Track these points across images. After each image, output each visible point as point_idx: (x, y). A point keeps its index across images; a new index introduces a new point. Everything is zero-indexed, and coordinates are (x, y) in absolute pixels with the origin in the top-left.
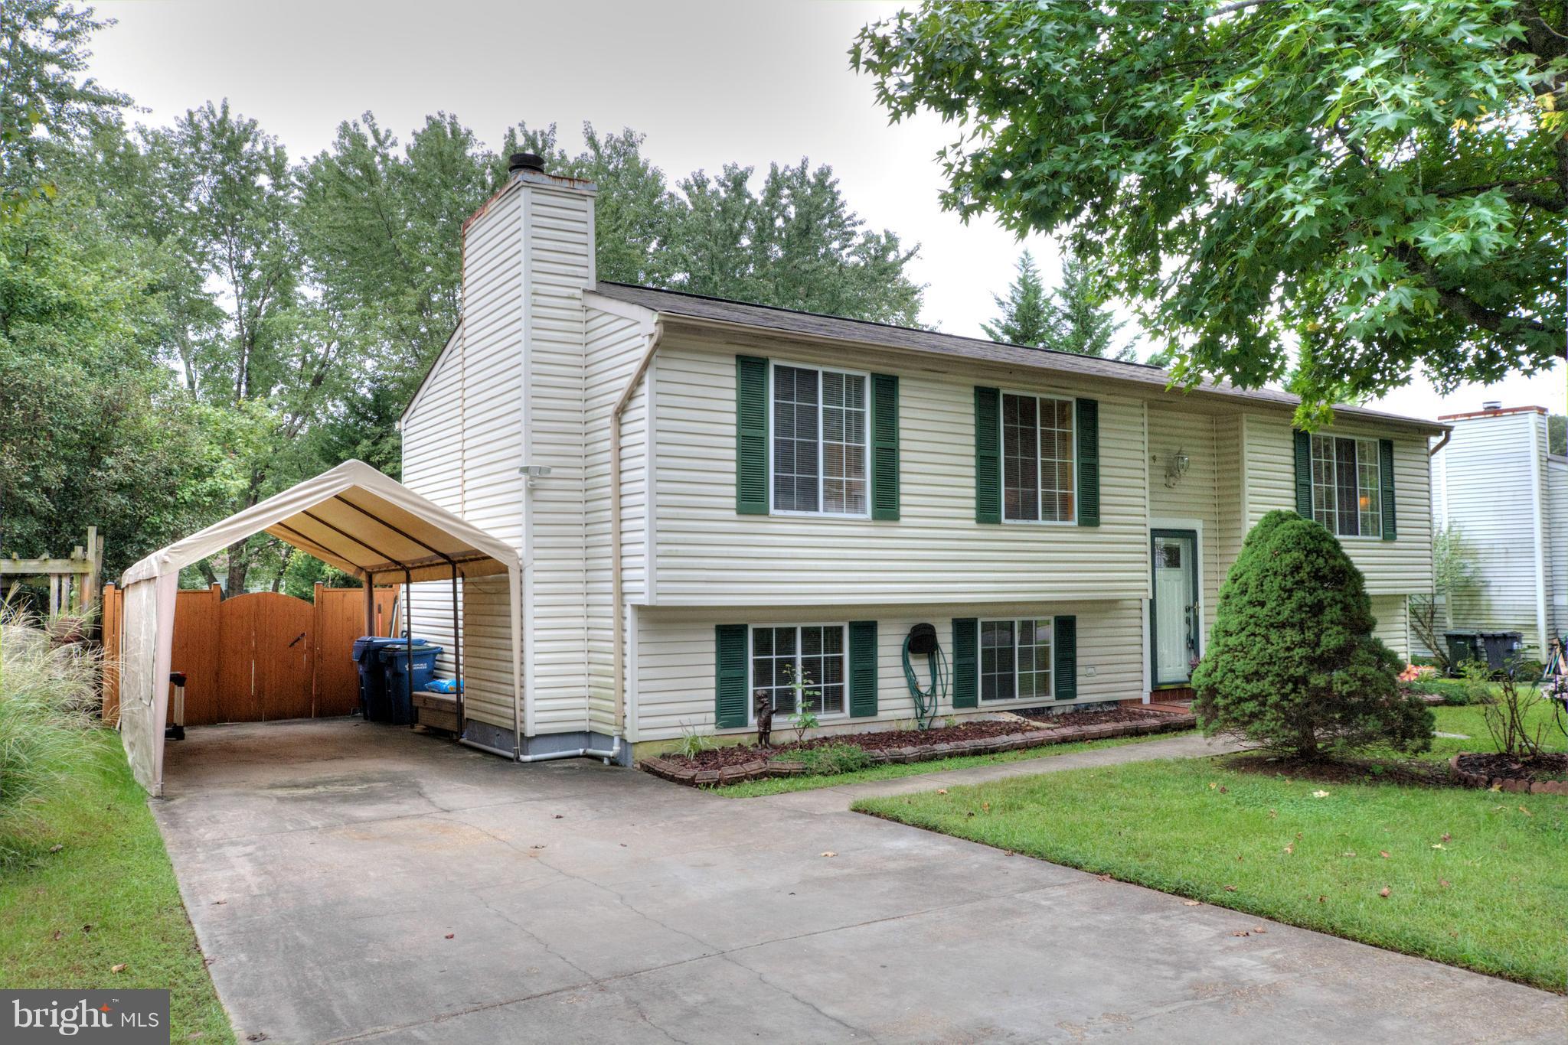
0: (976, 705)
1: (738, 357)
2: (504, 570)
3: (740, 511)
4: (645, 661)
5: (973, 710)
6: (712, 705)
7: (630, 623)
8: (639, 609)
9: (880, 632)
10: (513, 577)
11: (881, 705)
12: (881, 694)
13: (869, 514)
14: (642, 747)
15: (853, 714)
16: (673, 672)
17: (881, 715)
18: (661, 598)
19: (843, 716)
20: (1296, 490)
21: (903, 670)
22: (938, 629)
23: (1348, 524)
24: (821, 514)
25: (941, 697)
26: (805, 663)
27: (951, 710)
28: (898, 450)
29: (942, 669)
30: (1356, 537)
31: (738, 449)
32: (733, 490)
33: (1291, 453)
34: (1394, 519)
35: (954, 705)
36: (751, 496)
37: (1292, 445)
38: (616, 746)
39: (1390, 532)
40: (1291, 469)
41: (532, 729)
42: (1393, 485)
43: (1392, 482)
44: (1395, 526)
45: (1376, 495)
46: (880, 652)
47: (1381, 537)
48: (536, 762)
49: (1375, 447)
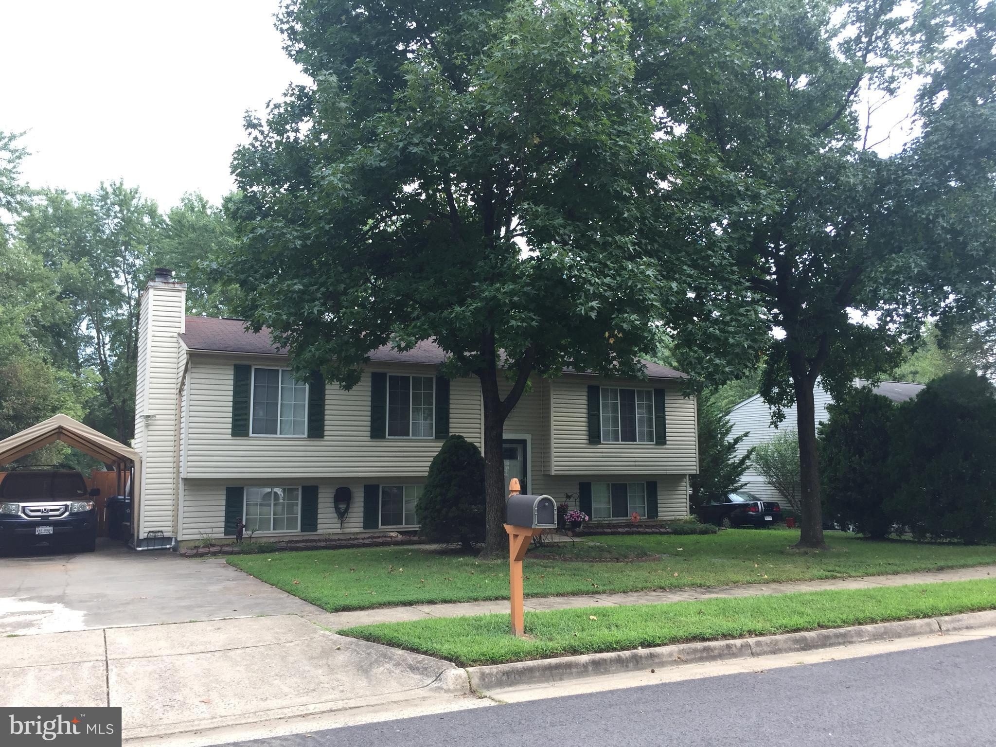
0: (377, 527)
1: (235, 365)
2: (132, 461)
3: (233, 435)
4: (187, 503)
5: (376, 530)
6: (223, 524)
7: (181, 486)
8: (185, 480)
9: (319, 491)
10: (137, 465)
11: (319, 526)
12: (319, 521)
13: (306, 435)
14: (184, 542)
15: (302, 530)
16: (205, 509)
17: (319, 532)
18: (189, 474)
19: (296, 531)
20: (588, 418)
21: (333, 510)
22: (353, 490)
23: (629, 436)
24: (278, 435)
25: (355, 524)
26: (275, 505)
27: (362, 530)
28: (324, 405)
29: (356, 510)
30: (635, 443)
31: (234, 407)
32: (230, 426)
33: (585, 398)
34: (665, 432)
35: (364, 528)
36: (239, 429)
37: (586, 394)
38: (173, 543)
39: (661, 440)
40: (585, 406)
41: (142, 536)
42: (664, 414)
43: (664, 412)
44: (665, 436)
45: (650, 419)
46: (319, 501)
47: (654, 443)
48: (142, 550)
49: (649, 394)
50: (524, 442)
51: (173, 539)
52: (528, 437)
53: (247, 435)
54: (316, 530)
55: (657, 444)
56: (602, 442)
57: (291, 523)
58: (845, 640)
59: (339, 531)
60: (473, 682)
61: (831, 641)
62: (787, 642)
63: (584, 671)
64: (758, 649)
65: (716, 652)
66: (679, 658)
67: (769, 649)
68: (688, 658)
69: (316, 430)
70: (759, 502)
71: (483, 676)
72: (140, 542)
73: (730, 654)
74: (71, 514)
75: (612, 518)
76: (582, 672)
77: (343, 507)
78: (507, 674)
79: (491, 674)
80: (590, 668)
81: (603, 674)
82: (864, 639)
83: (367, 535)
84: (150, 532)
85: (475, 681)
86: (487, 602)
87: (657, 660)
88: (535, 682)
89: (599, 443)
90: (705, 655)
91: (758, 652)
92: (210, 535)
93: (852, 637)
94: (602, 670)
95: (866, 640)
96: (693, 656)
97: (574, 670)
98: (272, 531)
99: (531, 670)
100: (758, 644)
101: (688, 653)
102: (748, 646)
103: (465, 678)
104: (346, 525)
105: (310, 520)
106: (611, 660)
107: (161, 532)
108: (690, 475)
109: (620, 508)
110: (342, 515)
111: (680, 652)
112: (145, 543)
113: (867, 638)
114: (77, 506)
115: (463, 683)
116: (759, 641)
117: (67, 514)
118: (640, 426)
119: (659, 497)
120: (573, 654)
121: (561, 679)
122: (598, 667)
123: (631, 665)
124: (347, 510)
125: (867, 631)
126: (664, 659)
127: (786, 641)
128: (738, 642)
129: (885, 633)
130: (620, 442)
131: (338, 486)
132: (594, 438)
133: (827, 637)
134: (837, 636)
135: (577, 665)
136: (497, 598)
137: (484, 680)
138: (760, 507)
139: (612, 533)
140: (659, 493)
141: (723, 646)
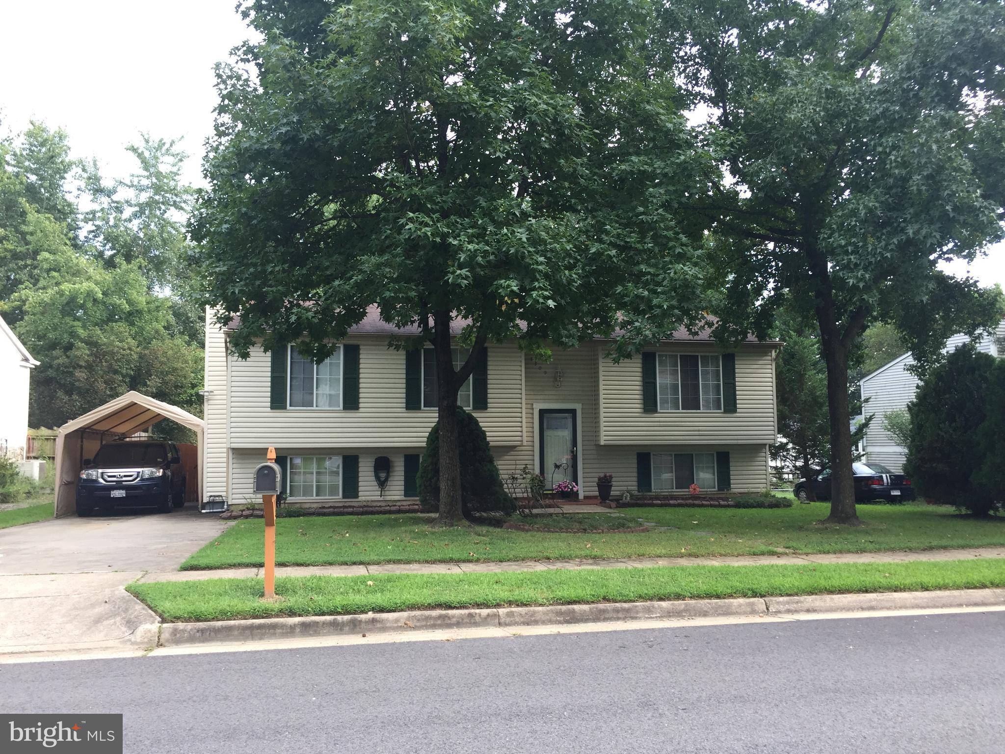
3: (272, 408)
4: (235, 471)
7: (231, 455)
8: (234, 449)
9: (360, 460)
10: (199, 436)
11: (360, 494)
12: (360, 489)
13: (341, 407)
14: (233, 506)
15: (344, 497)
17: (360, 499)
18: (232, 445)
19: (338, 498)
20: (643, 386)
21: (373, 478)
22: (391, 459)
23: (691, 403)
24: (315, 408)
25: (396, 491)
26: (318, 473)
27: (403, 498)
28: (359, 378)
29: (396, 478)
30: (698, 411)
31: (272, 382)
32: (269, 399)
33: (640, 365)
34: (735, 399)
35: (405, 496)
36: (278, 401)
37: (640, 361)
38: (225, 507)
39: (731, 406)
40: (639, 374)
41: (205, 500)
42: (734, 379)
43: (734, 378)
44: (735, 404)
45: (718, 386)
46: (360, 469)
47: (722, 411)
48: (206, 513)
49: (717, 358)
50: (573, 412)
51: (226, 504)
52: (578, 407)
53: (285, 408)
54: (357, 497)
55: (726, 412)
56: (659, 410)
57: (333, 490)
58: (628, 615)
59: (379, 498)
60: (163, 636)
61: (607, 616)
62: (548, 614)
63: (290, 632)
64: (508, 620)
65: (454, 620)
66: (405, 624)
67: (522, 620)
68: (418, 624)
69: (351, 401)
70: (884, 475)
71: (175, 632)
72: (204, 506)
73: (470, 623)
74: (142, 480)
75: (675, 490)
76: (287, 633)
77: (383, 475)
78: (202, 631)
79: (184, 631)
80: (298, 630)
81: (311, 635)
82: (654, 615)
83: (409, 503)
84: (211, 496)
85: (165, 636)
86: (343, 567)
87: (379, 625)
88: (231, 640)
89: (656, 411)
90: (439, 622)
91: (507, 622)
92: (253, 500)
93: (637, 612)
94: (311, 632)
95: (656, 617)
96: (424, 623)
97: (278, 631)
98: (315, 497)
99: (230, 629)
100: (510, 615)
101: (418, 620)
102: (497, 616)
103: (155, 632)
104: (387, 493)
105: (351, 487)
106: (324, 623)
107: (221, 496)
108: (770, 445)
109: (685, 479)
110: (382, 484)
111: (408, 618)
112: (207, 506)
113: (658, 615)
114: (147, 472)
115: (152, 637)
116: (511, 612)
117: (139, 479)
118: (705, 393)
119: (731, 468)
120: (290, 616)
121: (261, 639)
122: (307, 629)
123: (347, 629)
124: (386, 479)
125: (660, 607)
126: (388, 625)
127: (545, 613)
128: (485, 612)
129: (685, 610)
130: (681, 411)
131: (377, 456)
132: (650, 405)
133: (604, 611)
134: (617, 611)
135: (283, 626)
136: (354, 563)
137: (176, 635)
138: (885, 480)
139: (661, 506)
140: (731, 464)
141: (465, 614)
